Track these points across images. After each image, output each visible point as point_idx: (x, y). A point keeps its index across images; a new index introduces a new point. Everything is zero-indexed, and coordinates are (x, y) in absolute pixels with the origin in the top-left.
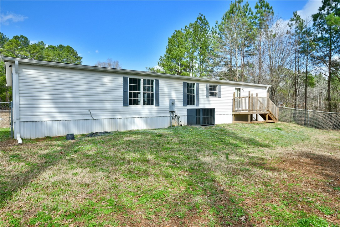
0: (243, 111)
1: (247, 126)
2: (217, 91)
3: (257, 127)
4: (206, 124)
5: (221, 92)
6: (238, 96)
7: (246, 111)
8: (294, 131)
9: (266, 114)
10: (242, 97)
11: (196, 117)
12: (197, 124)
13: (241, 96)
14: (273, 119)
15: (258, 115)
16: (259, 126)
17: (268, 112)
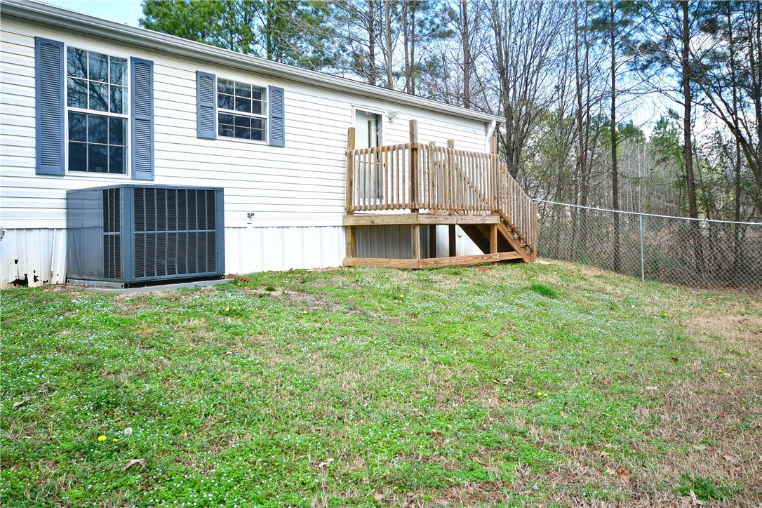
0: (390, 212)
1: (401, 279)
2: (266, 115)
3: (451, 283)
4: (161, 273)
5: (287, 123)
6: (374, 145)
7: (401, 211)
8: (604, 296)
9: (489, 227)
10: (389, 148)
11: (101, 234)
12: (106, 275)
13: (385, 143)
14: (515, 247)
15: (458, 230)
16: (457, 278)
17: (494, 220)
